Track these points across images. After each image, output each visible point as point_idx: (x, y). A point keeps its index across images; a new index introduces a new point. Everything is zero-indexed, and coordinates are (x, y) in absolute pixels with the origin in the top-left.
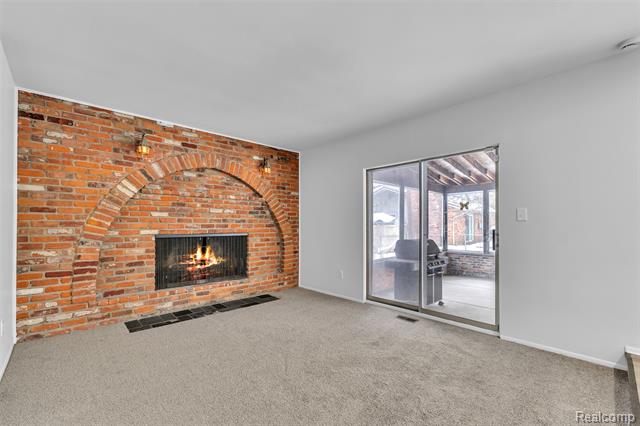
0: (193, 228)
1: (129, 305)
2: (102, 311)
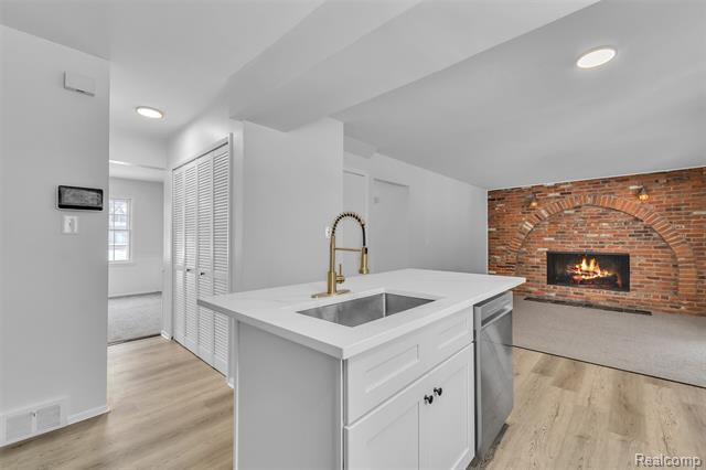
0: (572, 248)
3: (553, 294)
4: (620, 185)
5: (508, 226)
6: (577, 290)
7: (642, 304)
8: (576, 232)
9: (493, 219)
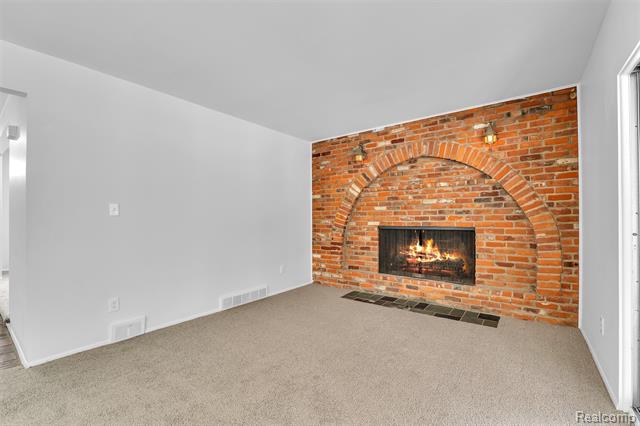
0: (407, 221)
1: (358, 279)
2: (345, 278)
3: (382, 288)
4: (463, 124)
5: (333, 193)
6: (411, 282)
7: (490, 305)
8: (410, 197)
9: (318, 183)
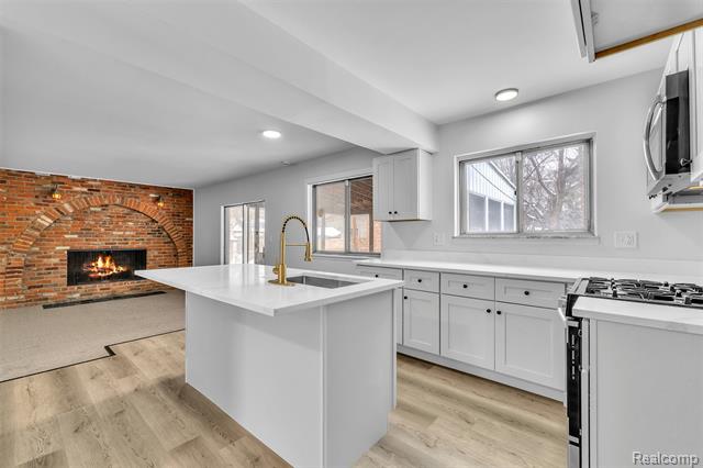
1: (46, 295)
2: (26, 297)
3: (78, 295)
8: (103, 230)
